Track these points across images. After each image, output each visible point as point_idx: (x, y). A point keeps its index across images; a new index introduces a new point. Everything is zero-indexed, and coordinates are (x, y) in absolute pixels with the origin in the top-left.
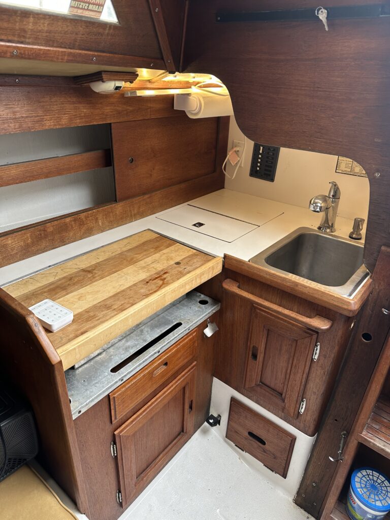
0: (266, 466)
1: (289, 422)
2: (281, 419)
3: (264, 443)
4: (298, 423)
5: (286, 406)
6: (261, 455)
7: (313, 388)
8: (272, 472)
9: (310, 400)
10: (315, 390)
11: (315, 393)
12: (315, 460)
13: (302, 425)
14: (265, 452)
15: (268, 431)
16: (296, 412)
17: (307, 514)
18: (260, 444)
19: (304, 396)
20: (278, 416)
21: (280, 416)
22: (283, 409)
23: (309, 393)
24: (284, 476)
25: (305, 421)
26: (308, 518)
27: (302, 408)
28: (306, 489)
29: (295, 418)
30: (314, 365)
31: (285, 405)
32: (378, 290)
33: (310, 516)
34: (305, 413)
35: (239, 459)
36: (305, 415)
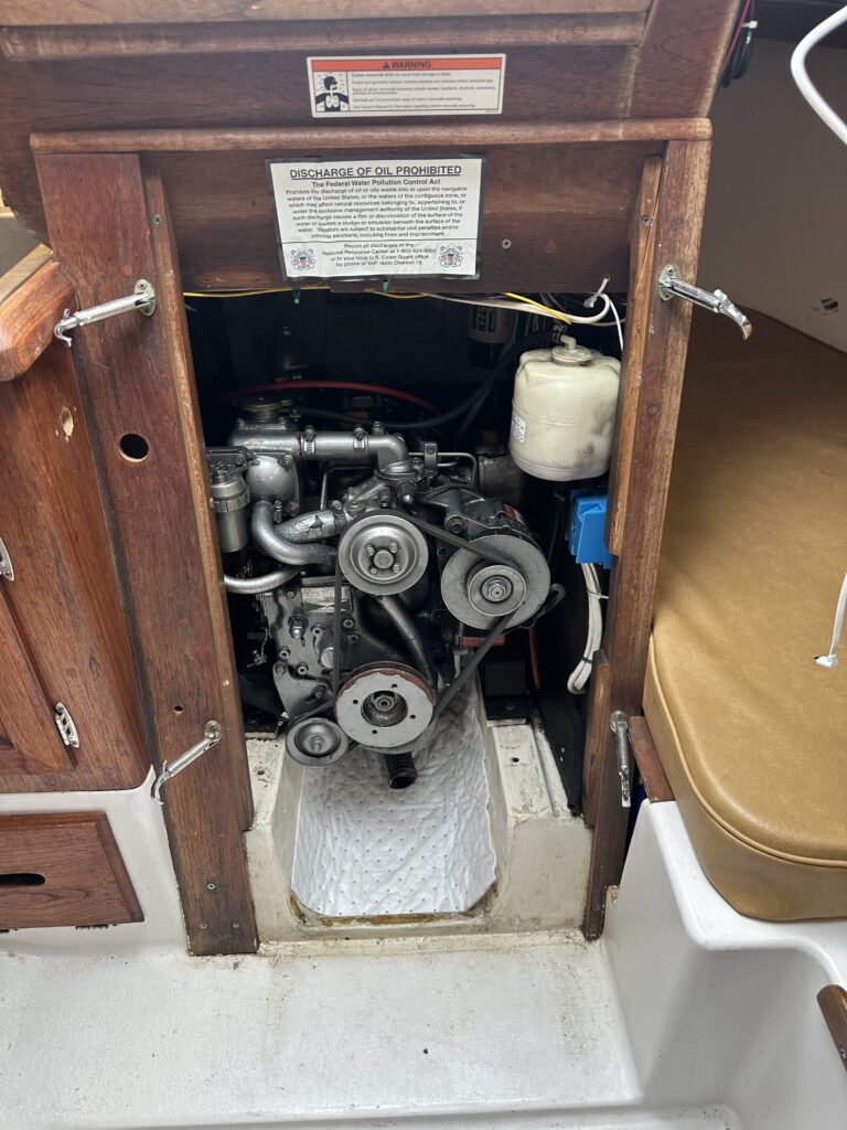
0: (82, 927)
1: (63, 788)
2: (42, 791)
3: (38, 880)
4: (86, 776)
5: (25, 751)
6: (51, 911)
7: (59, 662)
8: (104, 929)
9: (72, 698)
10: (66, 665)
11: (71, 672)
12: (184, 833)
13: (97, 773)
14: (56, 898)
15: (28, 844)
16: (61, 752)
17: (231, 959)
18: (33, 889)
19: (54, 696)
20: (29, 791)
21: (33, 786)
22: (23, 764)
23: (60, 683)
24: (137, 916)
25: (98, 760)
26: (236, 965)
27: (68, 732)
28: (202, 909)
29: (69, 766)
30: (19, 595)
31: (20, 753)
32: (91, 291)
33: (239, 957)
34: (86, 739)
35: (11, 955)
36: (89, 746)
